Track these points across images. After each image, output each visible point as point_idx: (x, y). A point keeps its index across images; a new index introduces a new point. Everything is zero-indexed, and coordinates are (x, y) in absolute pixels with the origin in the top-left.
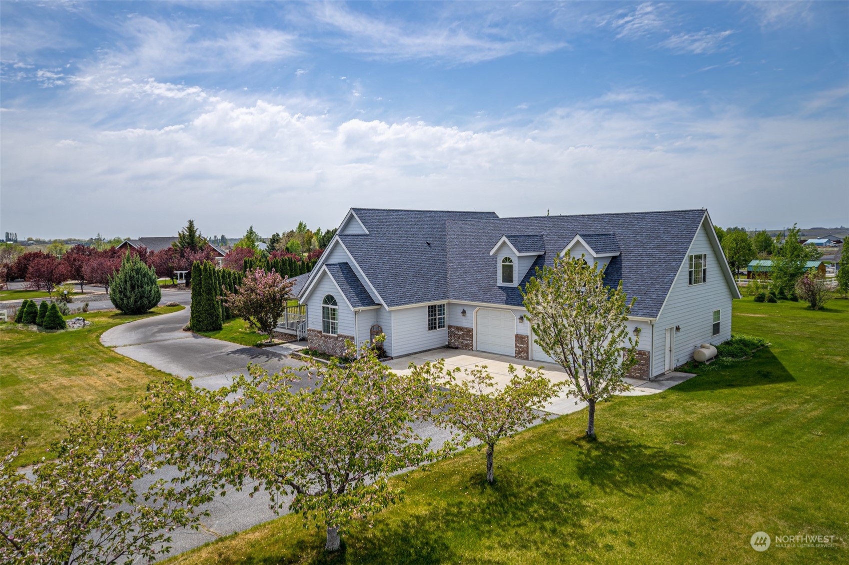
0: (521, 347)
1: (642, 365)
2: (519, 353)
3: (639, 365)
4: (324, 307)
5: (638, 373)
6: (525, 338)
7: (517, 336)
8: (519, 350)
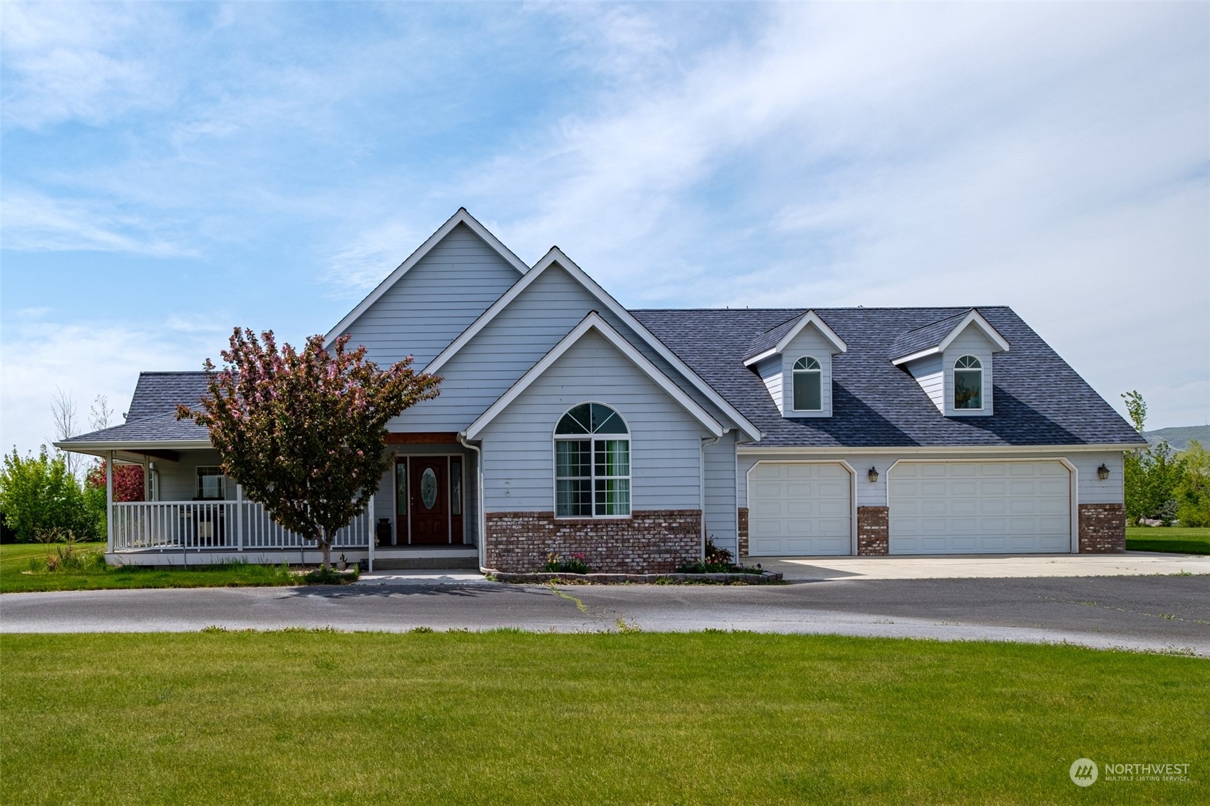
0: (873, 532)
1: (1115, 528)
2: (870, 543)
3: (1109, 528)
4: (558, 443)
5: (1108, 543)
6: (882, 512)
7: (862, 511)
8: (869, 537)
